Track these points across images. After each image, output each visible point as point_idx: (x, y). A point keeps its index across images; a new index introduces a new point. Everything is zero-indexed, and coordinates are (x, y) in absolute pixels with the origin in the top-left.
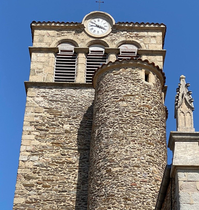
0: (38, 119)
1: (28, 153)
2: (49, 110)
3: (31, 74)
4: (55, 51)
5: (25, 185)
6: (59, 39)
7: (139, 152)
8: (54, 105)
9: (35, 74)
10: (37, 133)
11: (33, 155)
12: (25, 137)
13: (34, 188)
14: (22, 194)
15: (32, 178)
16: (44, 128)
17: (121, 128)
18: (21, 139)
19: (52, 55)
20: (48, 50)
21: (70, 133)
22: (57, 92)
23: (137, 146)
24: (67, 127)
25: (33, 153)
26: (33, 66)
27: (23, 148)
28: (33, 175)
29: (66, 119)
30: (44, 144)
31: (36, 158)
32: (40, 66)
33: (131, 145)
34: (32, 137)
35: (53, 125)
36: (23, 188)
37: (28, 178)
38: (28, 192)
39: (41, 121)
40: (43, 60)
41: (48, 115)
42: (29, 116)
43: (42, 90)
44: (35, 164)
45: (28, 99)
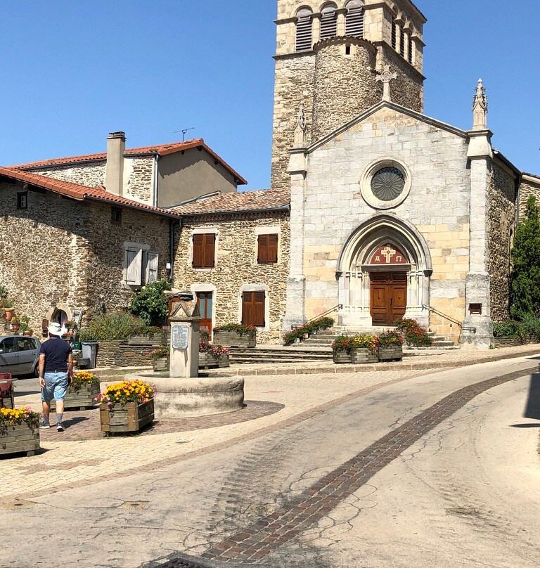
0: (284, 89)
1: (279, 120)
2: (292, 80)
3: (278, 46)
4: (294, 20)
5: (278, 147)
6: (297, 6)
7: (337, 121)
8: (296, 73)
9: (280, 47)
10: (284, 102)
11: (282, 121)
12: (276, 106)
13: (285, 149)
14: (277, 155)
15: (283, 140)
16: (289, 96)
17: (325, 103)
18: (273, 109)
19: (292, 24)
20: (288, 21)
21: (308, 98)
22: (298, 62)
23: (336, 116)
24: (306, 93)
25: (282, 120)
26: (278, 38)
27: (275, 117)
28: (282, 138)
29: (304, 86)
30: (290, 111)
31: (284, 123)
32: (284, 38)
33: (332, 116)
34: (281, 106)
35: (295, 92)
36: (277, 149)
37: (280, 141)
38: (281, 153)
39: (287, 91)
40: (285, 31)
41: (292, 84)
42: (278, 87)
43: (286, 61)
44: (285, 128)
45: (276, 71)
